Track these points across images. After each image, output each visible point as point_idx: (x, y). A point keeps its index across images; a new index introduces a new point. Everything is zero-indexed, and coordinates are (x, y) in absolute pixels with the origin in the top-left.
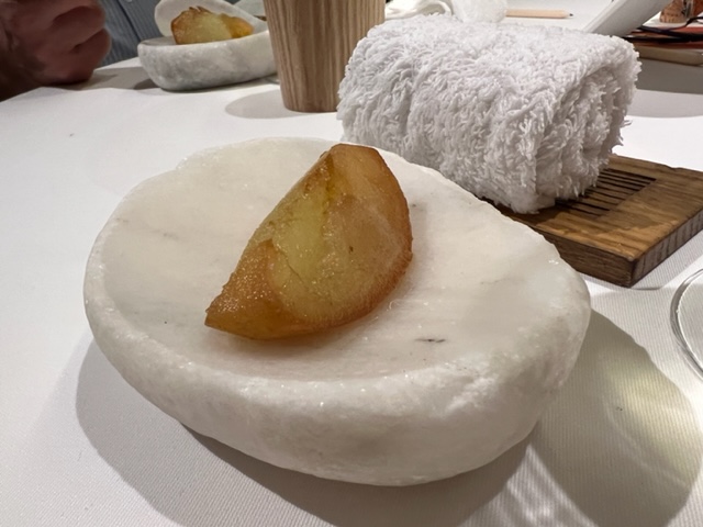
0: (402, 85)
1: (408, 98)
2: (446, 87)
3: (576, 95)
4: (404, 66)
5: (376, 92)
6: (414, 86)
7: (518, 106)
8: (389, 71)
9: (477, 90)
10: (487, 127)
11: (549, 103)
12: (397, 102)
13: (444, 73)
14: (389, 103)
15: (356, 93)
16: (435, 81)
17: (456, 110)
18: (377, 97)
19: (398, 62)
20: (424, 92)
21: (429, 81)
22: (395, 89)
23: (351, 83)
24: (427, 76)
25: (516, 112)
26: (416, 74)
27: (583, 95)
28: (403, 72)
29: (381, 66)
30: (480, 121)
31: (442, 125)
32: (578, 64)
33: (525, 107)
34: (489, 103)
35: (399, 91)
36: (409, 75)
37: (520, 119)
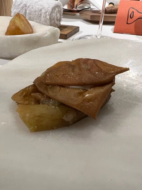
0: (24, 8)
1: (26, 11)
2: (33, 8)
4: (24, 5)
6: (27, 8)
8: (21, 6)
12: (24, 11)
13: (32, 5)
14: (22, 11)
15: (15, 10)
16: (31, 7)
17: (35, 12)
18: (20, 10)
19: (23, 4)
20: (29, 9)
21: (30, 7)
22: (23, 9)
23: (14, 8)
26: (27, 6)
28: (24, 6)
29: (20, 5)
30: (40, 13)
31: (33, 15)
33: (47, 10)
34: (41, 10)
35: (24, 9)
36: (25, 6)
37: (46, 12)
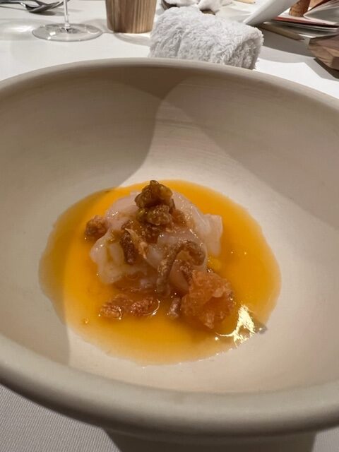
0: (178, 36)
1: (180, 41)
2: (195, 39)
3: (240, 48)
4: (179, 28)
5: (166, 37)
6: (182, 37)
7: (220, 50)
8: (172, 30)
9: (207, 42)
10: (209, 56)
11: (231, 50)
12: (175, 42)
13: (195, 33)
14: (172, 43)
16: (191, 36)
17: (198, 48)
18: (167, 39)
19: (177, 26)
20: (186, 40)
21: (189, 36)
22: (175, 37)
24: (188, 33)
25: (220, 52)
26: (183, 32)
27: (243, 48)
28: (179, 30)
32: (242, 37)
33: (223, 50)
37: (221, 54)
